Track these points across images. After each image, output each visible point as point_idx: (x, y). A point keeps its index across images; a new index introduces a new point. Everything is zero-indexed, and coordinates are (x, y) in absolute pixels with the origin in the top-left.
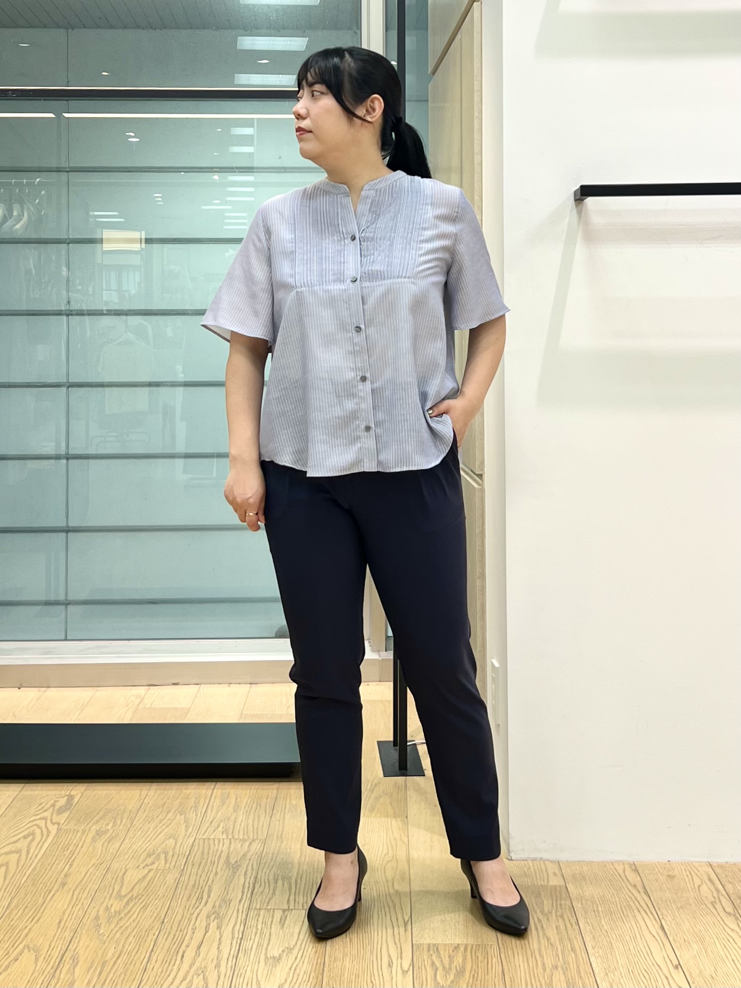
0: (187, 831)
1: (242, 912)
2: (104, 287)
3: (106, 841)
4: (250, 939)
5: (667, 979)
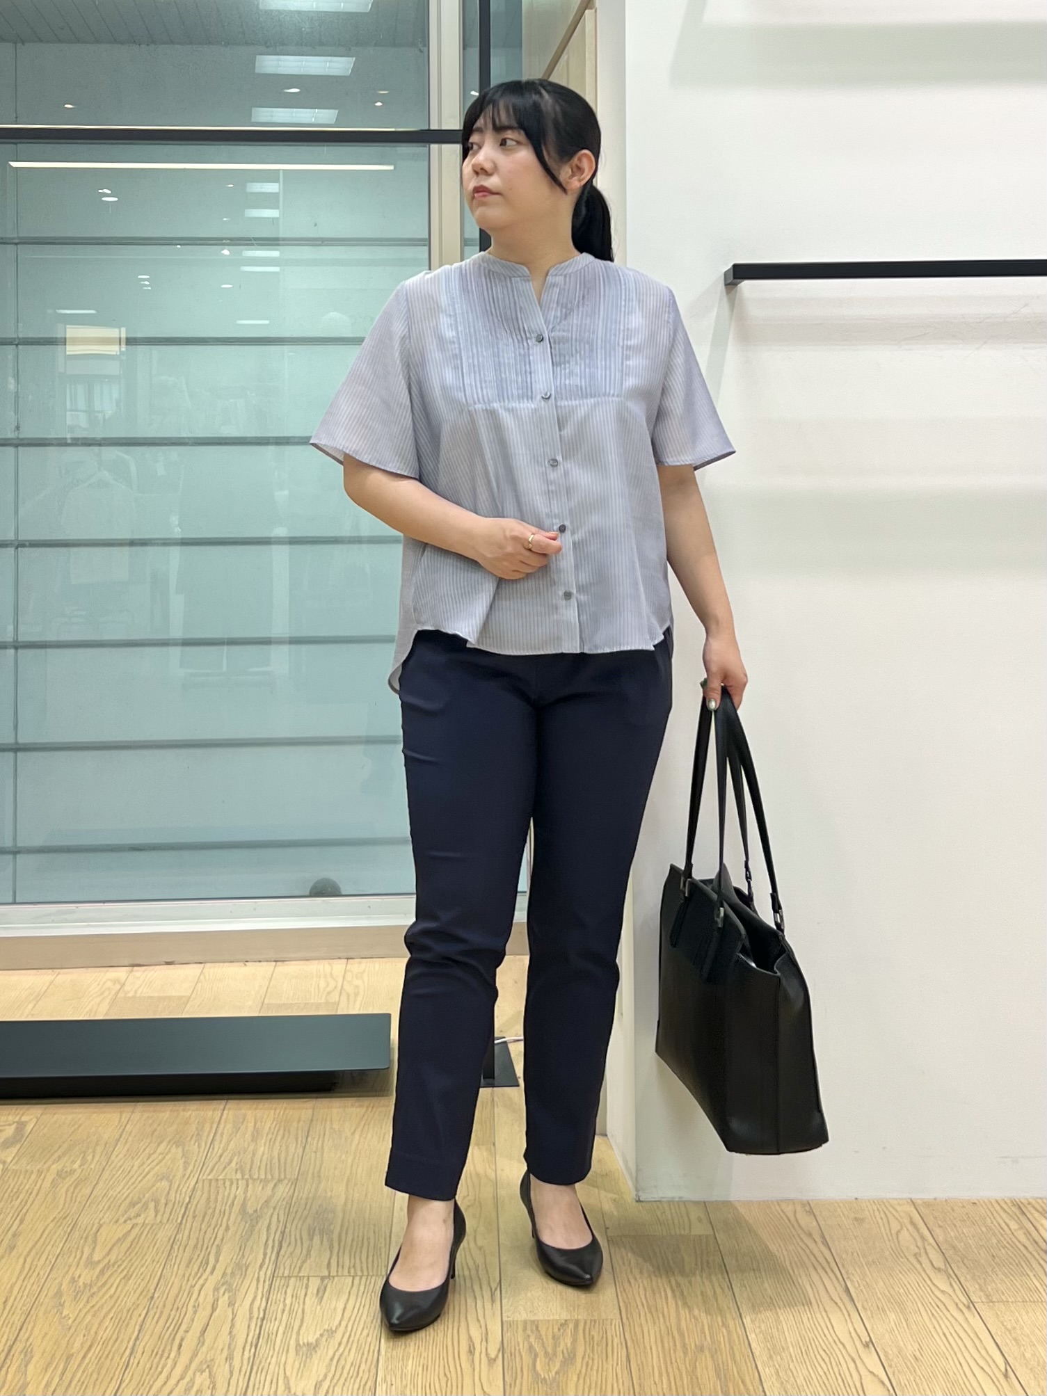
0: (185, 1169)
1: (264, 1281)
2: (68, 407)
3: (71, 1185)
4: (276, 1319)
5: (854, 1362)
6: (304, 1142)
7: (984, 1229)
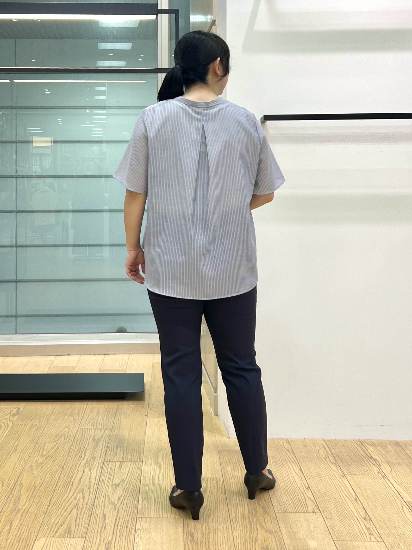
0: (74, 424)
1: (101, 463)
2: (34, 165)
3: (35, 429)
4: (105, 476)
5: (303, 494)
6: (114, 416)
7: (349, 450)
